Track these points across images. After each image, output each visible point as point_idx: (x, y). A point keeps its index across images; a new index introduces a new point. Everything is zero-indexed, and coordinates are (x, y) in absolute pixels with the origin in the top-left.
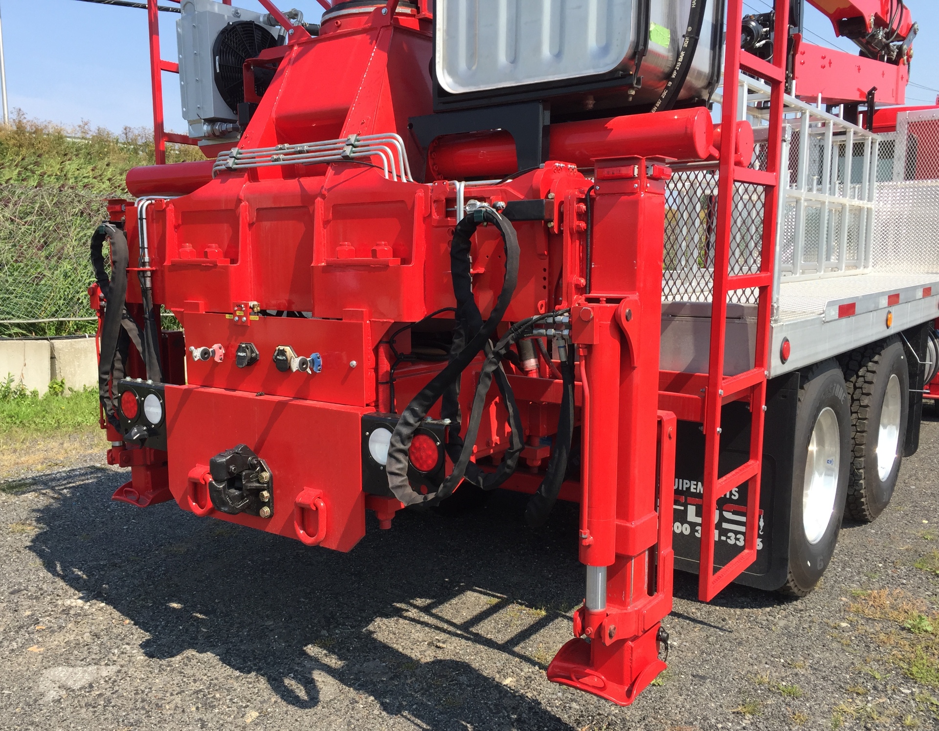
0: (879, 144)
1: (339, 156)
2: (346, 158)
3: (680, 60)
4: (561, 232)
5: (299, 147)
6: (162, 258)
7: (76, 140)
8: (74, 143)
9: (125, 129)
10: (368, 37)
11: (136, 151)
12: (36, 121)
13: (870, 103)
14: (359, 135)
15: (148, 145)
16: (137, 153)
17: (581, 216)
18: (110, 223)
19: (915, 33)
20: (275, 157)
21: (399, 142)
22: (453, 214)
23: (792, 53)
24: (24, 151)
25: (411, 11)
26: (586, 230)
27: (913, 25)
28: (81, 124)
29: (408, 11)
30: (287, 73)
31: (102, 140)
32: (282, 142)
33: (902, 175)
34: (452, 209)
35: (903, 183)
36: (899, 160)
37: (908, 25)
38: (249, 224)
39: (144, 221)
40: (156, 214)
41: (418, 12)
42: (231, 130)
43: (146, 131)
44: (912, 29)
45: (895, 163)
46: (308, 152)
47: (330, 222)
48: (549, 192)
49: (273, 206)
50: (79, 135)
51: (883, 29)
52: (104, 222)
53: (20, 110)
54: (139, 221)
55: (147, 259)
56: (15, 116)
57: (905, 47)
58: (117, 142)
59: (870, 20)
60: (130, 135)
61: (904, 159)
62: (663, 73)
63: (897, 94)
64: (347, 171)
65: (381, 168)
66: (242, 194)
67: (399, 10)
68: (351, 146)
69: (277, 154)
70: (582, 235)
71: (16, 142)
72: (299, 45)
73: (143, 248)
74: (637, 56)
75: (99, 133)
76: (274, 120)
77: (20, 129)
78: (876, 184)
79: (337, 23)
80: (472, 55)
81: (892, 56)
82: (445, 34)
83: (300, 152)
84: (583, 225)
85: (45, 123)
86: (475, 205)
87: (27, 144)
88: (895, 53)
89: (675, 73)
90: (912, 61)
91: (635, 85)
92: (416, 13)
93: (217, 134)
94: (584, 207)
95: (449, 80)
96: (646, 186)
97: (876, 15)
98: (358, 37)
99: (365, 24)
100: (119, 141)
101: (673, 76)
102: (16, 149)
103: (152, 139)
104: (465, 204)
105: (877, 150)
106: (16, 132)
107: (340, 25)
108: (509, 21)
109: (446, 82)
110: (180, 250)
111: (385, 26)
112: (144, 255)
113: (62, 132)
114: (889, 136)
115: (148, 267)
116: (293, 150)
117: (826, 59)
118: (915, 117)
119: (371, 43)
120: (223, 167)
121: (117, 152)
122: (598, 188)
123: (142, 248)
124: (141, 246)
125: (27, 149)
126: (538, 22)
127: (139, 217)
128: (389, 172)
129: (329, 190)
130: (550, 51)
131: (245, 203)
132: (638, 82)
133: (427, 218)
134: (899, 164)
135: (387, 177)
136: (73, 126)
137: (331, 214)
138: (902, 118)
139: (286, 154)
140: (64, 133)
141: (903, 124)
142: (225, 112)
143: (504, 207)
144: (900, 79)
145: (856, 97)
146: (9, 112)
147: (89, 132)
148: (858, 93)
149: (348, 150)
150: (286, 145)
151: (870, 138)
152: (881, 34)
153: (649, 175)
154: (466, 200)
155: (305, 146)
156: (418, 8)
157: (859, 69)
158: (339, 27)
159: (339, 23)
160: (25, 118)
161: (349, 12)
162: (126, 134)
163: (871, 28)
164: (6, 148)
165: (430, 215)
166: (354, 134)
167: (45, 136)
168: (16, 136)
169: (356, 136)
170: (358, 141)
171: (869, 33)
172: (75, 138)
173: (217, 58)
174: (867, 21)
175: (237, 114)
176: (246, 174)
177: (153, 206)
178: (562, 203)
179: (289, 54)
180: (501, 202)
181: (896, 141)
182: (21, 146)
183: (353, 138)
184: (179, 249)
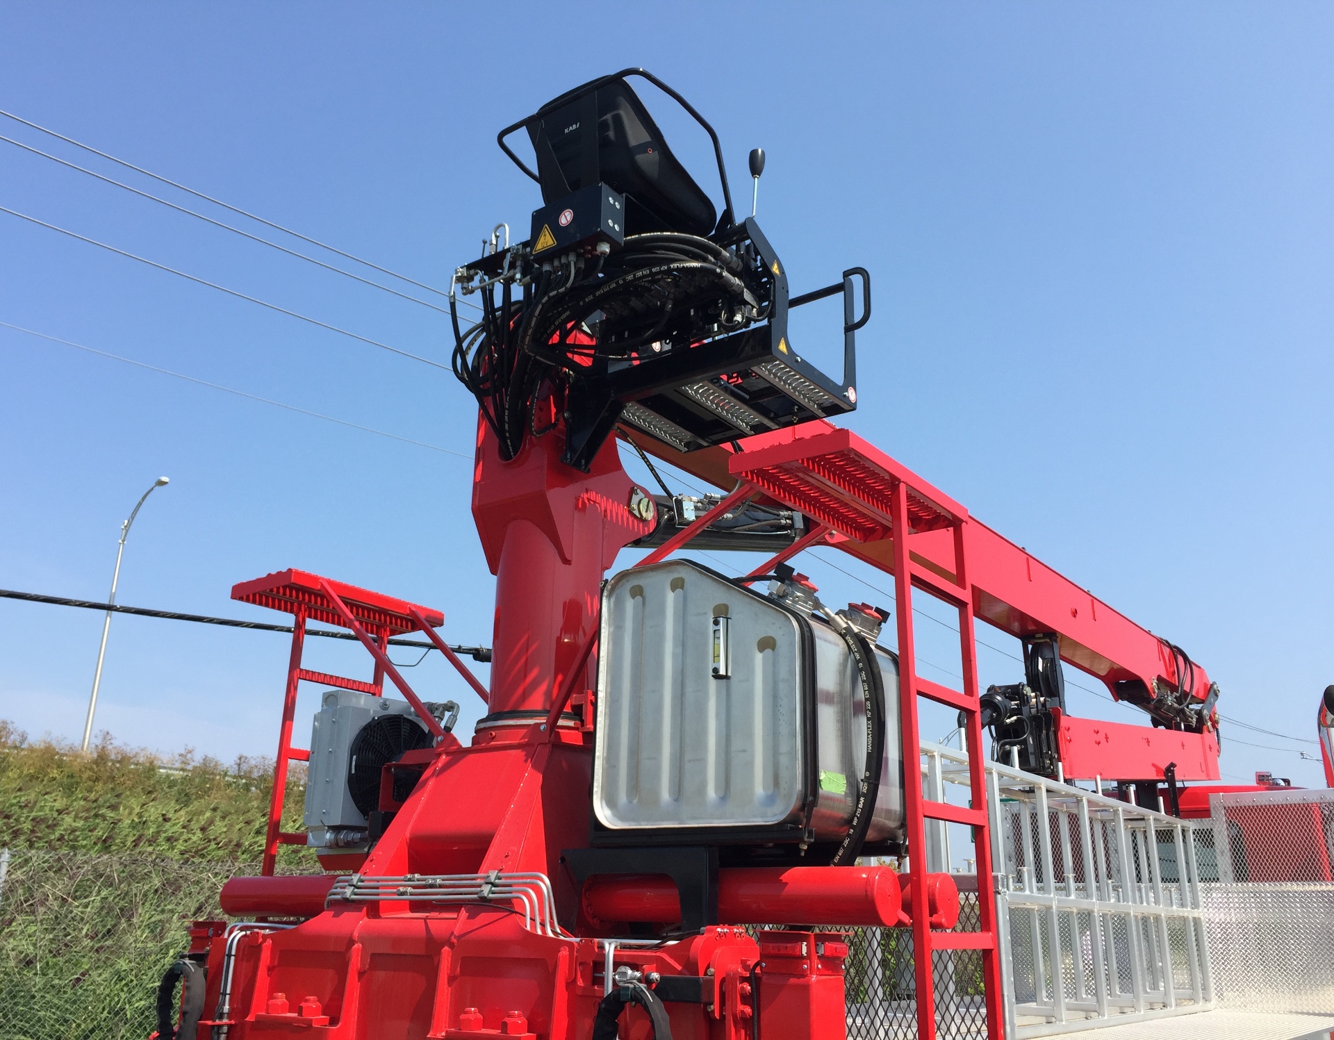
0: (1194, 833)
1: (476, 896)
2: (484, 899)
3: (861, 806)
4: (723, 1017)
5: (430, 879)
6: (246, 1011)
7: (171, 772)
8: (168, 776)
9: (240, 759)
10: (524, 753)
11: (247, 787)
12: (124, 748)
13: (1171, 781)
14: (500, 870)
15: (265, 780)
16: (248, 790)
17: (745, 999)
18: (191, 957)
19: (1217, 696)
20: (402, 889)
21: (545, 884)
22: (600, 981)
23: (1052, 729)
24: (99, 786)
25: (575, 724)
26: (752, 1017)
27: (1212, 685)
28: (183, 752)
29: (571, 724)
30: (431, 783)
31: (205, 772)
32: (412, 872)
33: (1231, 876)
34: (599, 975)
35: (1234, 885)
36: (1222, 855)
37: (1206, 685)
38: (359, 973)
39: (233, 958)
40: (250, 948)
41: (583, 725)
42: (358, 841)
43: (266, 762)
44: (1211, 691)
45: (1218, 858)
46: (441, 886)
47: (457, 978)
48: (708, 967)
49: (392, 952)
50: (178, 765)
51: (1172, 693)
52: (183, 957)
53: (108, 733)
54: (226, 958)
55: (226, 1008)
56: (98, 742)
57: (1205, 712)
58: (226, 774)
59: (1152, 683)
60: (245, 767)
61: (1229, 854)
62: (842, 818)
63: (1209, 770)
64: (483, 915)
65: (522, 915)
66: (356, 934)
67: (561, 722)
68: (490, 885)
69: (405, 886)
70: (747, 1023)
71: (91, 774)
72: (447, 754)
73: (224, 994)
74: (806, 809)
75: (205, 764)
76: (408, 840)
77: (102, 758)
78: (1200, 885)
79: (491, 734)
80: (635, 786)
81: (1191, 722)
82: (605, 762)
83: (432, 886)
84: (748, 1010)
85: (137, 750)
86: (625, 974)
87: (105, 778)
88: (1195, 720)
89: (856, 819)
90: (1220, 727)
91: (806, 839)
92: (580, 727)
93: (341, 844)
94: (749, 988)
95: (608, 812)
96: (817, 967)
97: (1159, 679)
98: (513, 752)
99: (521, 739)
100: (229, 774)
101: (855, 823)
102: (90, 783)
103: (271, 771)
104: (615, 970)
105: (1192, 840)
106: (96, 762)
107: (495, 737)
108: (673, 755)
109: (603, 814)
110: (270, 1002)
111: (543, 744)
112: (224, 1004)
113: (155, 762)
114: (1205, 824)
115: (225, 1021)
116: (423, 883)
117: (1101, 733)
118: (1231, 800)
119: (526, 761)
120: (338, 897)
121: (223, 788)
122: (764, 964)
123: (222, 994)
124: (222, 991)
125: (104, 784)
126: (702, 761)
127: (227, 953)
128: (531, 919)
129: (459, 937)
130: (716, 792)
131: (359, 946)
132: (810, 833)
133: (571, 984)
134: (1224, 862)
135: (528, 928)
136: (173, 755)
137: (459, 969)
138: (1215, 801)
139: (414, 887)
140: (157, 763)
141: (1218, 809)
142: (356, 819)
143: (659, 979)
144: (1208, 750)
145: (1152, 775)
146: (92, 735)
147: (191, 763)
148: (1154, 769)
149: (486, 890)
150: (417, 876)
151: (1179, 826)
152: (1170, 700)
153: (819, 954)
154: (616, 965)
155: (438, 879)
156: (582, 721)
157: (1148, 742)
158: (493, 738)
159: (494, 734)
160: (111, 744)
161: (506, 724)
162: (239, 765)
163: (1154, 692)
164: (77, 783)
165: (575, 980)
166: (495, 869)
167: (132, 767)
168: (95, 766)
169: (498, 873)
170: (500, 879)
171: (1154, 699)
172: (170, 769)
173: (355, 757)
174: (1149, 686)
175: (368, 819)
176: (365, 908)
177: (247, 939)
178: (723, 980)
179: (436, 763)
180: (655, 974)
181: (1214, 830)
182: (97, 779)
183: (493, 875)
184: (268, 1000)
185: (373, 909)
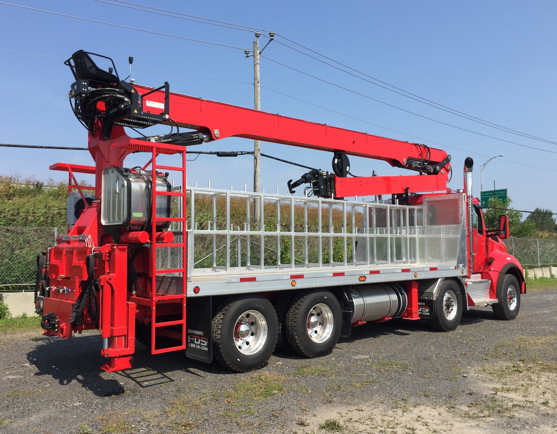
13: (406, 194)
21: (90, 237)
23: (333, 182)
33: (426, 223)
38: (65, 255)
39: (49, 253)
40: (51, 251)
55: (48, 263)
63: (439, 187)
64: (81, 243)
66: (64, 247)
69: (72, 237)
70: (108, 261)
73: (48, 260)
74: (128, 221)
76: (77, 228)
83: (75, 237)
91: (128, 227)
96: (118, 251)
107: (93, 204)
109: (103, 222)
115: (48, 266)
120: (62, 240)
128: (87, 244)
131: (65, 250)
137: (76, 253)
138: (424, 199)
141: (425, 202)
144: (439, 180)
149: (81, 238)
153: (118, 248)
161: (95, 202)
163: (404, 164)
170: (83, 236)
173: (75, 208)
174: (401, 161)
179: (84, 210)
181: (423, 209)
185: (69, 242)
